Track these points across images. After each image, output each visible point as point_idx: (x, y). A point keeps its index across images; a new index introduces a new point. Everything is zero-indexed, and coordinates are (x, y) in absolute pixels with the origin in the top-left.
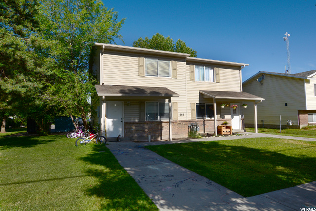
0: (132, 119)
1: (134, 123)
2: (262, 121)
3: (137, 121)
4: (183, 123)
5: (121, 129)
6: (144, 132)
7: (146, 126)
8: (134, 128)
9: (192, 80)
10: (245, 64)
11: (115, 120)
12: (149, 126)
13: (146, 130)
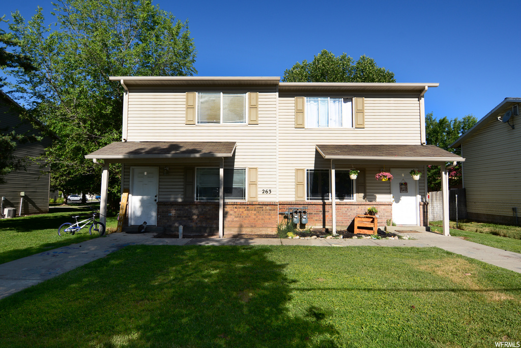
0: (173, 196)
1: (175, 204)
2: (514, 210)
3: (180, 200)
4: (268, 207)
5: (154, 214)
6: (192, 220)
7: (195, 211)
8: (173, 212)
9: (300, 126)
10: (426, 85)
11: (145, 197)
12: (200, 210)
13: (195, 217)
